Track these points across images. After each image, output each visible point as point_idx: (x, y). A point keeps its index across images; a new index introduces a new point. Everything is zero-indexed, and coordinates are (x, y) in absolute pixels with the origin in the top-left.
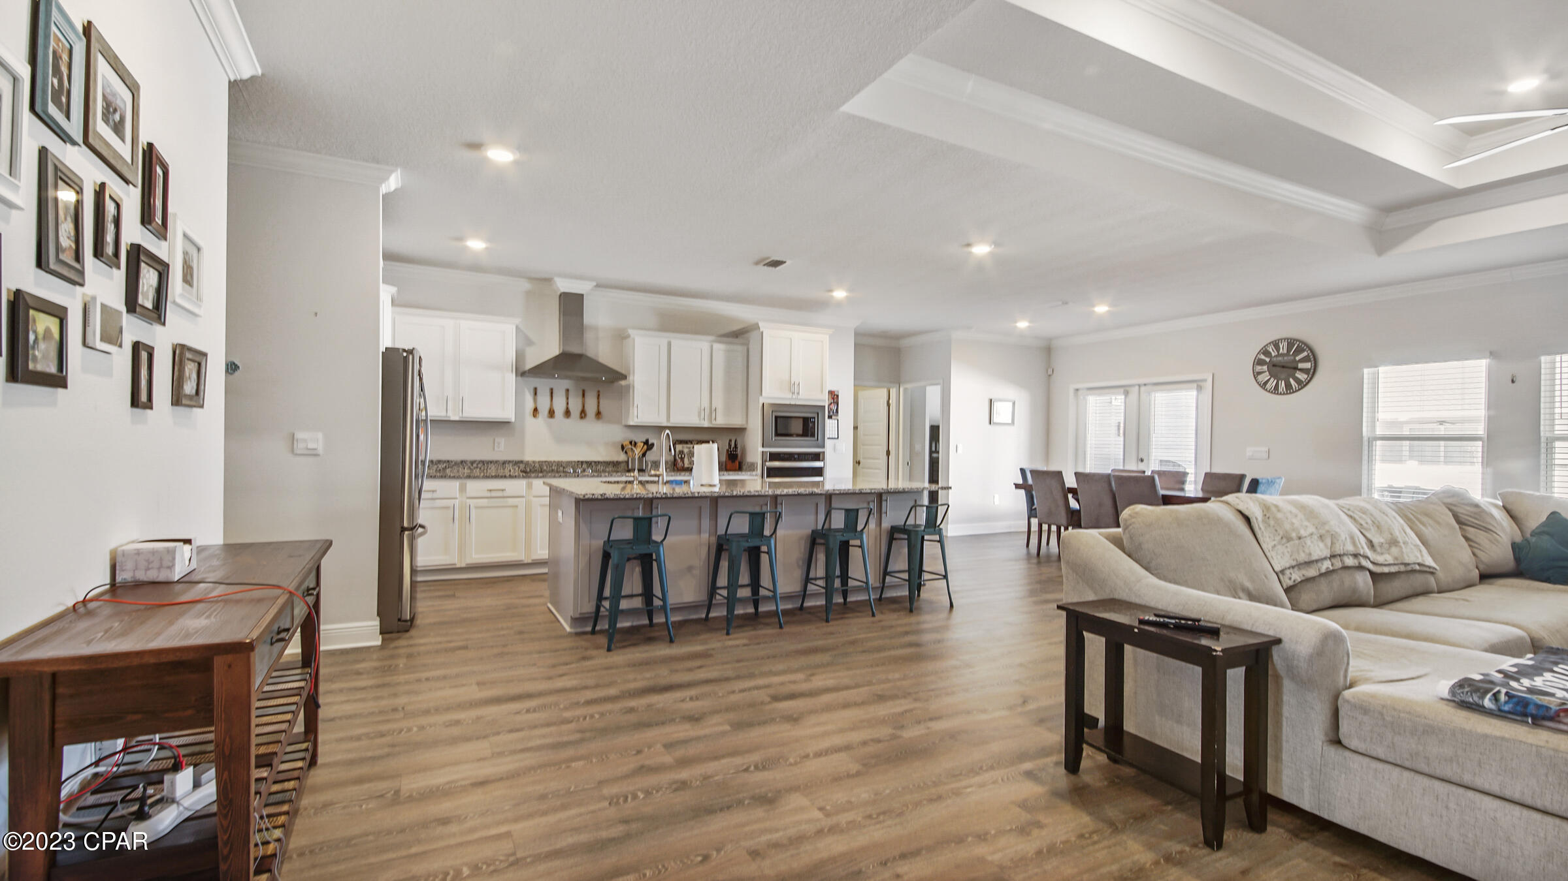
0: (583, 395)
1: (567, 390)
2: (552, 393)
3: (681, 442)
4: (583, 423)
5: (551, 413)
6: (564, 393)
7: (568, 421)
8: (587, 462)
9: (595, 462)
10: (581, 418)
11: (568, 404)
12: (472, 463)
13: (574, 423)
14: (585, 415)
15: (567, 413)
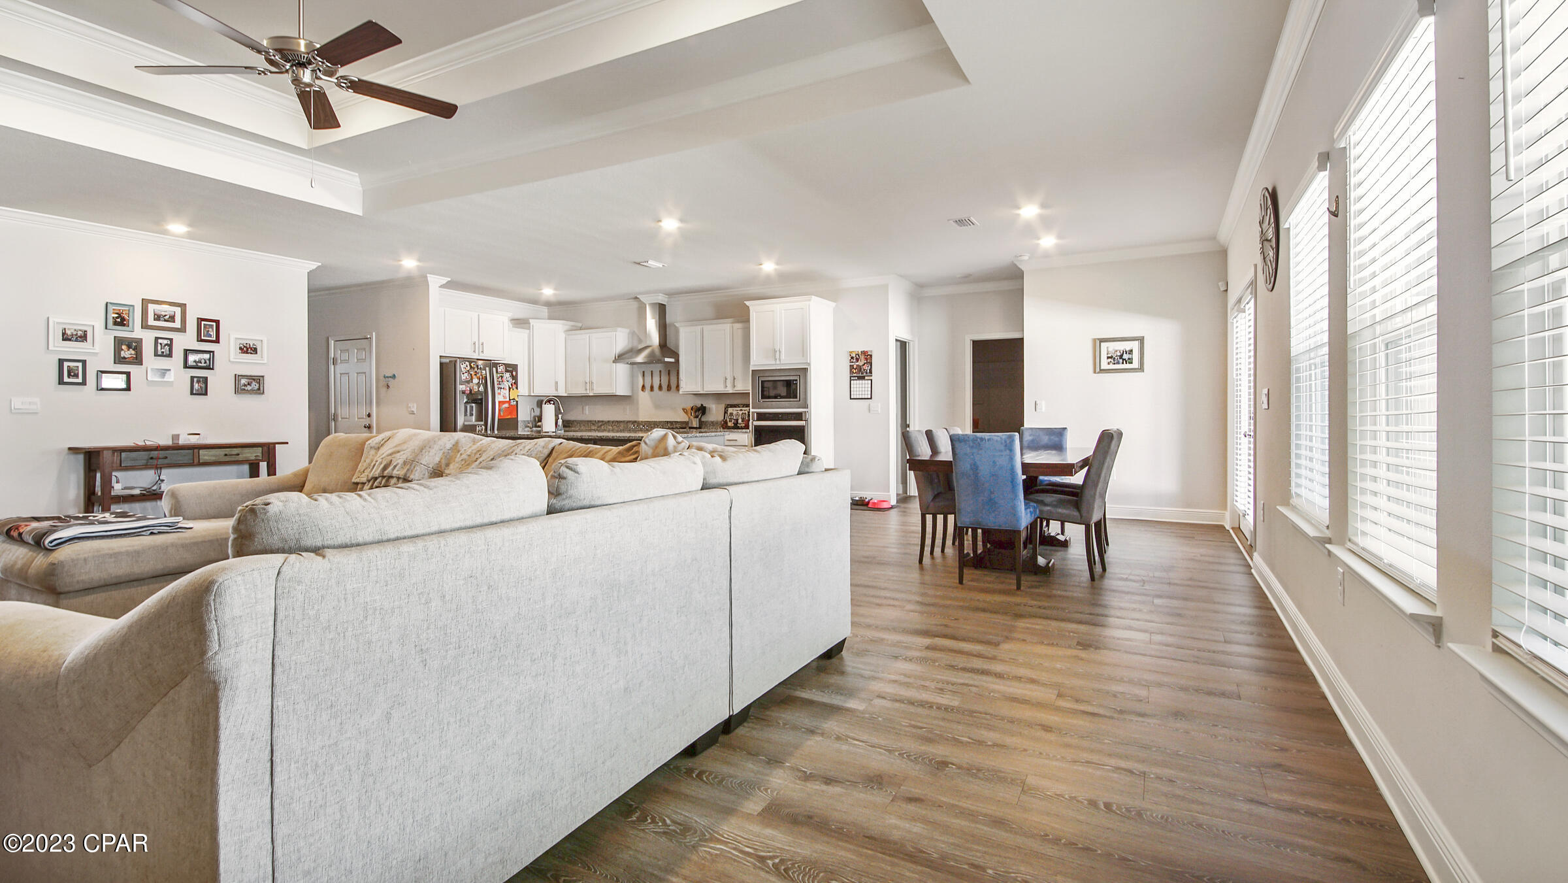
0: (669, 374)
1: (660, 371)
2: (652, 374)
3: (732, 406)
4: (669, 394)
5: (652, 388)
6: (659, 372)
7: (660, 393)
8: (670, 422)
9: (675, 422)
10: (668, 390)
11: (660, 381)
12: (613, 422)
13: (664, 393)
14: (671, 388)
15: (660, 388)
